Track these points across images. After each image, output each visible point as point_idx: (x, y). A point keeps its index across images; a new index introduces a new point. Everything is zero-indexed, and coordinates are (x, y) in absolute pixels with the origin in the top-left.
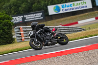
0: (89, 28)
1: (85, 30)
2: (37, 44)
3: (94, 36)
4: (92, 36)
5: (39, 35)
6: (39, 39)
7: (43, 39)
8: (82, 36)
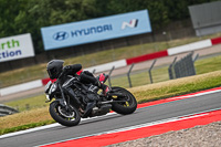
0: (28, 107)
1: (17, 112)
2: (69, 112)
3: (40, 125)
4: (34, 126)
5: (71, 91)
6: (72, 101)
7: (81, 100)
8: (10, 127)
